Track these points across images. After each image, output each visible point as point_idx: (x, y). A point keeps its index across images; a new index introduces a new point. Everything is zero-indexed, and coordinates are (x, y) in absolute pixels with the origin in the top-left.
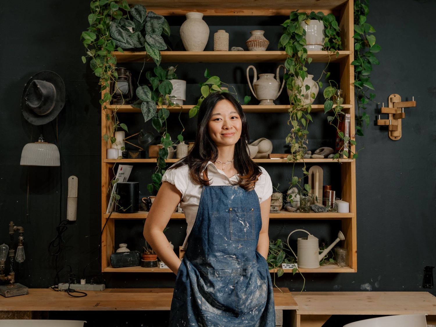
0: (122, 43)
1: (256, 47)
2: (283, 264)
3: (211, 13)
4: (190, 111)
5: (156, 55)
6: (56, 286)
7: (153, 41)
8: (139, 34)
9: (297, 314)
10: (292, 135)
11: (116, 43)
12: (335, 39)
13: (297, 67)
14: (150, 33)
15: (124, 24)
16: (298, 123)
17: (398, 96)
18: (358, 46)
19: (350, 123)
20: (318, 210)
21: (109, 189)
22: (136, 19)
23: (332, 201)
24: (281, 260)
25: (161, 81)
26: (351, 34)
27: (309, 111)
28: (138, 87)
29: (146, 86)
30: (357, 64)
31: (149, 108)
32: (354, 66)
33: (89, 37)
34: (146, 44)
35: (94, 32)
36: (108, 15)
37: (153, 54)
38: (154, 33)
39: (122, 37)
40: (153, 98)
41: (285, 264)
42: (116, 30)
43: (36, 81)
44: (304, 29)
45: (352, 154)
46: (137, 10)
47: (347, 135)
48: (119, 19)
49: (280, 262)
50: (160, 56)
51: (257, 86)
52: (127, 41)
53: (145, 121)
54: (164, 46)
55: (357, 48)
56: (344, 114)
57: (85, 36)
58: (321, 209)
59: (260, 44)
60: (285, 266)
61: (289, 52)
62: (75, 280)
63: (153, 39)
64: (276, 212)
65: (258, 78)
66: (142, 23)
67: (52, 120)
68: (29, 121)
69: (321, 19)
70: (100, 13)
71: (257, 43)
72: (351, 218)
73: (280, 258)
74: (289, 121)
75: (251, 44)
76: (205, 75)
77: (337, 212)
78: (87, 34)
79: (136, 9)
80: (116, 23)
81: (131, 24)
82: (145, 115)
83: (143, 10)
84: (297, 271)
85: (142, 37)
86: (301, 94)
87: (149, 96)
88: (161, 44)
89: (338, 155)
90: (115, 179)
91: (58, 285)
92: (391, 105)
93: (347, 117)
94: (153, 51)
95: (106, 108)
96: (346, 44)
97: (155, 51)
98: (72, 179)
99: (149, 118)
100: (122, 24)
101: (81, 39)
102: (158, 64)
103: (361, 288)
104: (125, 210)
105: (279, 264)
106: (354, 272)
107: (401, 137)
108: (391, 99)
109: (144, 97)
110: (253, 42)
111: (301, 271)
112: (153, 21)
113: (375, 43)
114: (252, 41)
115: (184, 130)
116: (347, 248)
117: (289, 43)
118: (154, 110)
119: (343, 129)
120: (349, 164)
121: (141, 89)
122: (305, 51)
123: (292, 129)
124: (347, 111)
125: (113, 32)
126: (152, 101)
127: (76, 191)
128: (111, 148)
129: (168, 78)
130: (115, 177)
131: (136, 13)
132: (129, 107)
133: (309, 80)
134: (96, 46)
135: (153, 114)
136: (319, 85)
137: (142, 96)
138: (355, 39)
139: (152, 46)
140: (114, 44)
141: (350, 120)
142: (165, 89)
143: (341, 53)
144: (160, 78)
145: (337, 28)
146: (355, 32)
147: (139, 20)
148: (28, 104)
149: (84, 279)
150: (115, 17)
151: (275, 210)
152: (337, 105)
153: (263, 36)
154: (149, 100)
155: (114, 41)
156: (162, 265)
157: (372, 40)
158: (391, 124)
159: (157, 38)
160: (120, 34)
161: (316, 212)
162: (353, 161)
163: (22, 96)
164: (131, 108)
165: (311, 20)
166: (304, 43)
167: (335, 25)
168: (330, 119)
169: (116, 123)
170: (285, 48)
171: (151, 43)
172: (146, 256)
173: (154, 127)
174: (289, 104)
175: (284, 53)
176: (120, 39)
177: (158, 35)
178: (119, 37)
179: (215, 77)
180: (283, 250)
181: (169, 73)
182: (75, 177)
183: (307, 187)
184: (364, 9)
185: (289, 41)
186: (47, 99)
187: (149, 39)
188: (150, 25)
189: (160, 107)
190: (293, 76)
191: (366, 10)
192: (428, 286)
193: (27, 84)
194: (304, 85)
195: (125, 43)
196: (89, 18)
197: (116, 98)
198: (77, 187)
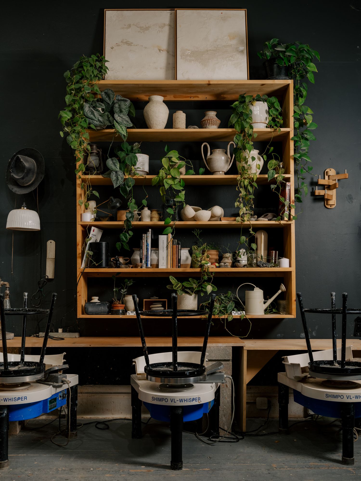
0: (94, 121)
1: (209, 125)
2: (232, 312)
3: (171, 98)
4: (153, 180)
5: (123, 131)
6: (37, 335)
7: (121, 119)
8: (108, 114)
9: (244, 349)
10: (240, 199)
11: (89, 121)
12: (278, 118)
13: (245, 141)
14: (118, 112)
15: (95, 105)
16: (245, 190)
17: (333, 170)
18: (297, 124)
19: (290, 190)
20: (263, 265)
21: (83, 247)
22: (105, 102)
23: (275, 259)
24: (231, 309)
25: (127, 155)
26: (291, 113)
27: (255, 180)
28: (107, 159)
29: (114, 158)
30: (296, 139)
31: (117, 177)
32: (293, 141)
33: (66, 115)
34: (115, 122)
35: (70, 111)
36: (82, 97)
37: (121, 130)
38: (121, 113)
39: (94, 115)
40: (120, 169)
41: (235, 312)
42: (89, 110)
43: (19, 156)
44: (250, 109)
45: (292, 217)
46: (107, 94)
47: (288, 200)
48: (91, 101)
49: (230, 310)
50: (126, 132)
51: (210, 160)
52: (98, 119)
53: (114, 188)
54: (130, 124)
55: (297, 126)
56: (285, 182)
57: (62, 115)
58: (265, 265)
59: (212, 123)
60: (235, 313)
61: (238, 129)
62: (53, 329)
63: (120, 118)
64: (226, 267)
65: (211, 153)
66: (111, 105)
67: (33, 189)
68: (13, 191)
69: (265, 101)
70: (75, 95)
71: (210, 122)
72: (291, 271)
73: (230, 306)
74: (237, 187)
75: (205, 123)
76: (166, 150)
77: (279, 267)
78: (64, 112)
79: (105, 93)
80: (88, 104)
81: (102, 105)
82: (114, 183)
83: (112, 93)
84: (245, 317)
85: (111, 116)
86: (248, 164)
87: (117, 167)
88: (127, 122)
89: (279, 217)
90: (88, 238)
91: (39, 334)
92: (326, 177)
93: (287, 185)
94: (121, 127)
95: (80, 178)
96: (287, 123)
97: (122, 128)
98: (50, 243)
99: (118, 185)
100: (94, 105)
101: (59, 117)
102: (125, 140)
103: (301, 337)
104: (97, 265)
105: (229, 312)
106: (294, 318)
107: (335, 205)
108: (327, 172)
109: (113, 167)
110: (207, 121)
111: (248, 317)
112: (120, 103)
113: (312, 121)
114: (205, 120)
115: (147, 197)
116: (288, 299)
117: (237, 121)
118: (121, 178)
119: (284, 195)
120: (290, 225)
121: (110, 161)
122: (252, 127)
123: (240, 194)
124: (288, 180)
125: (86, 111)
126: (120, 170)
127: (54, 253)
128: (84, 212)
129: (134, 152)
130: (89, 236)
131: (106, 96)
132: (100, 177)
133: (255, 153)
134: (72, 123)
135: (121, 182)
136: (264, 157)
137: (111, 167)
138: (295, 118)
139: (120, 123)
140: (88, 122)
141: (291, 187)
142: (131, 161)
143: (283, 130)
144: (127, 152)
145: (280, 109)
146: (295, 112)
147: (109, 102)
148: (12, 175)
149: (61, 328)
150: (88, 99)
151: (226, 265)
152: (279, 175)
153: (215, 116)
154: (117, 170)
155: (87, 119)
156: (128, 313)
157: (309, 119)
158: (326, 193)
159: (124, 117)
160: (93, 113)
161: (261, 267)
162: (293, 223)
163: (6, 170)
164: (102, 177)
165: (256, 101)
166: (251, 121)
167: (278, 106)
168: (273, 187)
169: (89, 189)
170: (234, 125)
171: (119, 120)
172: (115, 305)
173: (122, 194)
174: (238, 174)
175: (234, 129)
176: (93, 118)
177: (125, 115)
178: (92, 116)
179: (174, 151)
180: (233, 301)
181: (134, 148)
182: (53, 241)
183: (253, 246)
184: (302, 93)
185: (238, 119)
186: (29, 170)
187: (117, 117)
188: (118, 106)
189: (127, 177)
190: (241, 149)
191: (305, 93)
192: (358, 334)
193: (11, 159)
194: (251, 157)
195: (97, 121)
196: (66, 98)
197: (88, 170)
198: (55, 250)
